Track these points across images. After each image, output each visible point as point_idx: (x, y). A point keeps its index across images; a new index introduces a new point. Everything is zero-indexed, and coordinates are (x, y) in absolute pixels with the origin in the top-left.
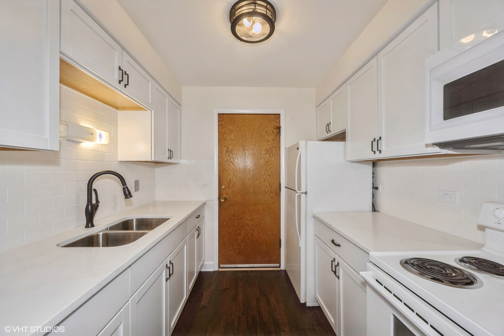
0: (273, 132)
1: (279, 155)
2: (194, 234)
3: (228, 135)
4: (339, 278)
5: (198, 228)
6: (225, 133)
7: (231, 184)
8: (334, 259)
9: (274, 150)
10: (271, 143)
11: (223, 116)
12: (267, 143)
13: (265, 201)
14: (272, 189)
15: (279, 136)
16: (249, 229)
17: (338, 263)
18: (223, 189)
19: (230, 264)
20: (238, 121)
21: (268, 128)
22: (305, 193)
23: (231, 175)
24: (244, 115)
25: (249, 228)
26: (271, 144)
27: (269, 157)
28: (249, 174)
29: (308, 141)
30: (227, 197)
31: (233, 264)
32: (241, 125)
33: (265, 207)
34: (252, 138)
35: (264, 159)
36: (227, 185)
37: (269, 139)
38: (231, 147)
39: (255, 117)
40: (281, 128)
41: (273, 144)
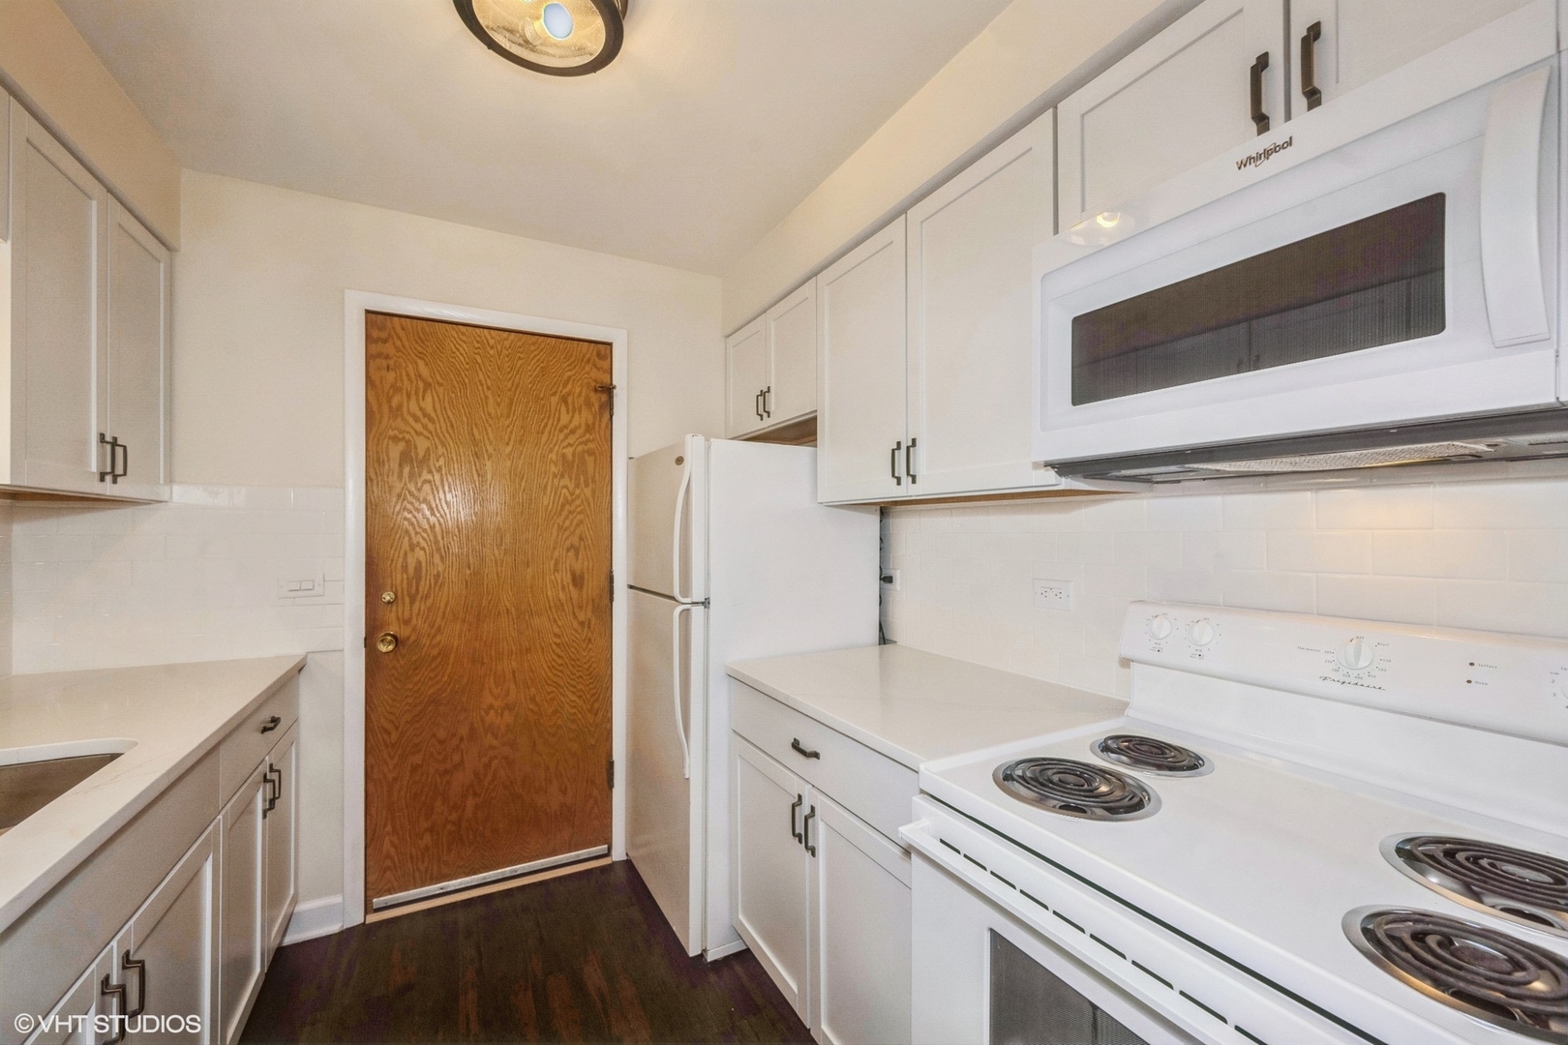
0: (589, 404)
1: (608, 479)
2: (251, 801)
3: (409, 396)
4: (813, 854)
5: (272, 769)
6: (397, 389)
7: (422, 583)
8: (800, 797)
9: (590, 460)
10: (581, 437)
11: (389, 324)
12: (566, 437)
13: (556, 635)
14: (585, 596)
15: (606, 416)
16: (495, 743)
17: (813, 808)
18: (389, 602)
19: (416, 888)
20: (454, 349)
21: (569, 386)
22: (703, 603)
23: (423, 549)
24: (478, 330)
25: (496, 738)
26: (581, 443)
27: (571, 486)
28: (499, 546)
29: (712, 440)
30: (405, 632)
31: (429, 885)
32: (467, 367)
33: (559, 656)
34: (508, 417)
35: (555, 494)
36: (405, 586)
37: (572, 426)
38: (422, 444)
39: (519, 344)
40: (615, 391)
41: (588, 441)
